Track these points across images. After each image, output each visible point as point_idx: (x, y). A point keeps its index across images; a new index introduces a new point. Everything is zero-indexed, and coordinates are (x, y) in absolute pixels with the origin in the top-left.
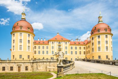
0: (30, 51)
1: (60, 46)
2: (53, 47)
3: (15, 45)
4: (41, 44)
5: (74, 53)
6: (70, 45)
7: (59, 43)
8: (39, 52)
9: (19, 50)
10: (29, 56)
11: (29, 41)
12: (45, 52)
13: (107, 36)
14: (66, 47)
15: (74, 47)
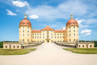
0: (29, 37)
1: (48, 33)
2: (44, 34)
3: (20, 34)
4: (37, 32)
5: (57, 37)
6: (55, 32)
7: (48, 31)
8: (36, 37)
9: (23, 37)
10: (28, 40)
11: (28, 31)
12: (39, 37)
13: (74, 27)
14: (52, 34)
15: (57, 34)
